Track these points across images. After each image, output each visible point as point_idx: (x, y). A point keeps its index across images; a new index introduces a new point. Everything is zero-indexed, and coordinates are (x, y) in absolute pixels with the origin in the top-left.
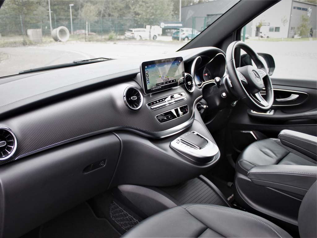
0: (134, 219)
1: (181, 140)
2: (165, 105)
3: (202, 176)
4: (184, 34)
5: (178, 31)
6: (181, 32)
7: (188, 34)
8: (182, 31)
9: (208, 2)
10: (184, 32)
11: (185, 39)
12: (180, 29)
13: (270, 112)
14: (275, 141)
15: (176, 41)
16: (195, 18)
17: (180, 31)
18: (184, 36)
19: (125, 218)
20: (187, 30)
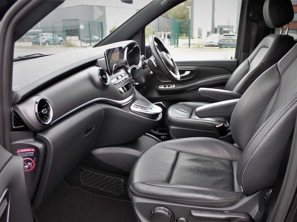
0: (106, 176)
1: (135, 105)
2: (120, 82)
3: (147, 134)
4: (44, 38)
5: (38, 36)
6: (41, 37)
7: (49, 38)
8: (42, 35)
9: (61, 9)
10: (44, 37)
11: (46, 44)
12: (40, 34)
13: (172, 86)
14: (182, 104)
15: (37, 46)
16: (54, 23)
17: (40, 35)
18: (44, 41)
19: (97, 179)
20: (47, 35)
